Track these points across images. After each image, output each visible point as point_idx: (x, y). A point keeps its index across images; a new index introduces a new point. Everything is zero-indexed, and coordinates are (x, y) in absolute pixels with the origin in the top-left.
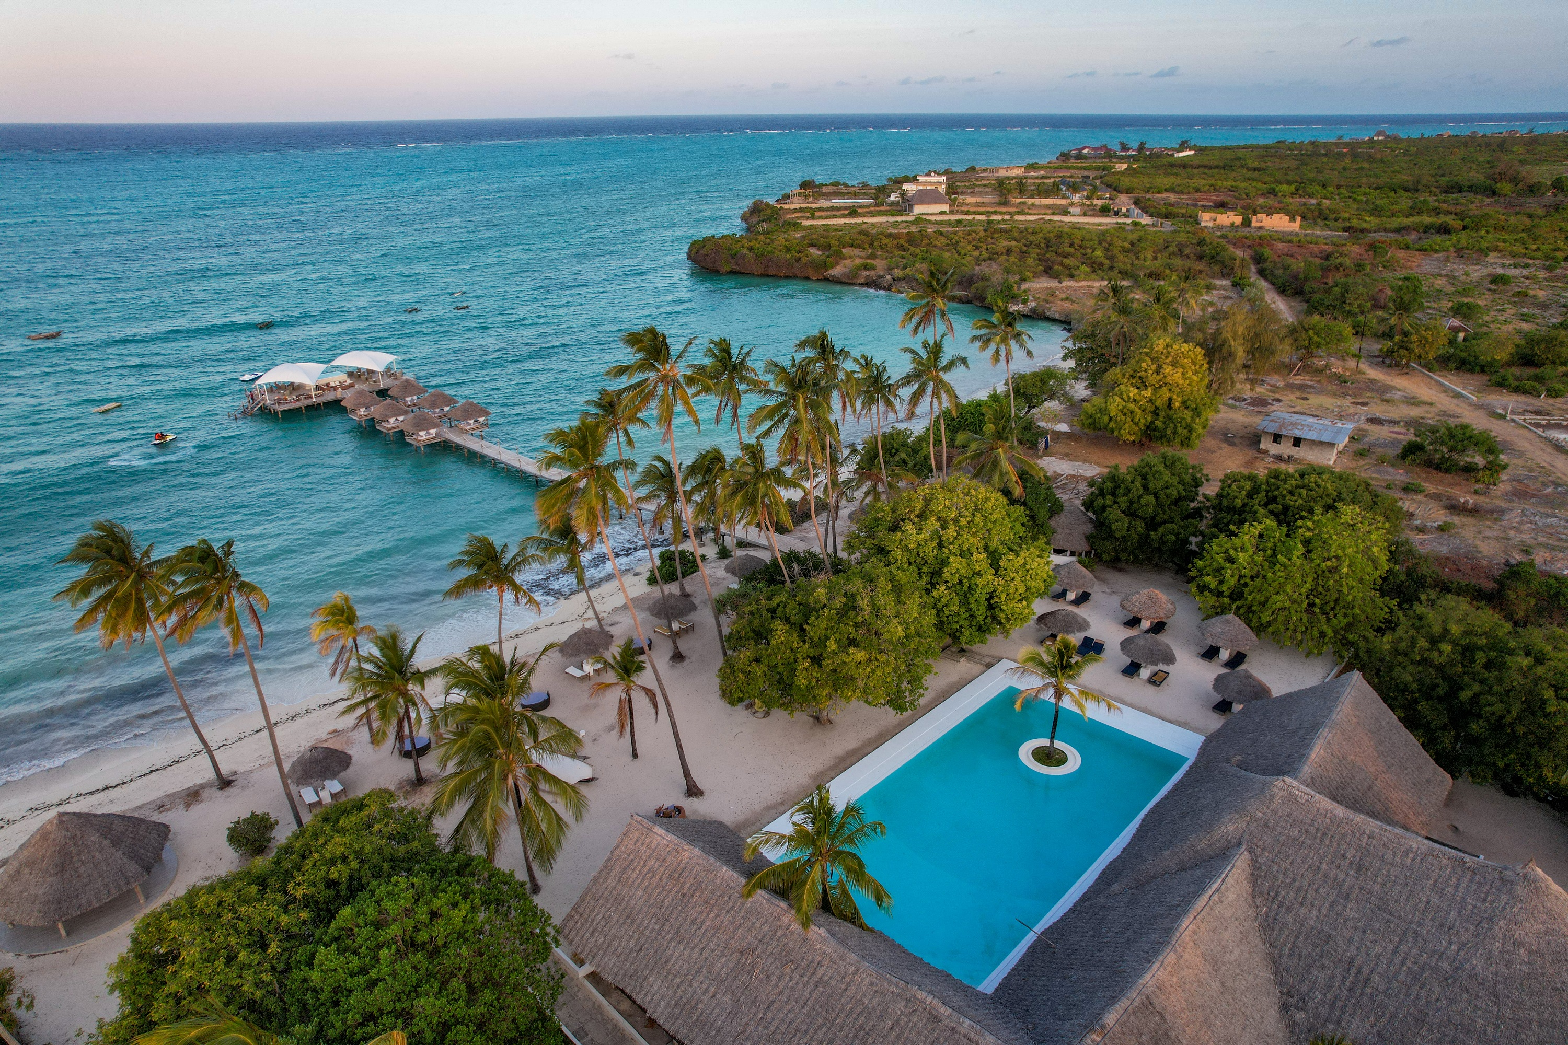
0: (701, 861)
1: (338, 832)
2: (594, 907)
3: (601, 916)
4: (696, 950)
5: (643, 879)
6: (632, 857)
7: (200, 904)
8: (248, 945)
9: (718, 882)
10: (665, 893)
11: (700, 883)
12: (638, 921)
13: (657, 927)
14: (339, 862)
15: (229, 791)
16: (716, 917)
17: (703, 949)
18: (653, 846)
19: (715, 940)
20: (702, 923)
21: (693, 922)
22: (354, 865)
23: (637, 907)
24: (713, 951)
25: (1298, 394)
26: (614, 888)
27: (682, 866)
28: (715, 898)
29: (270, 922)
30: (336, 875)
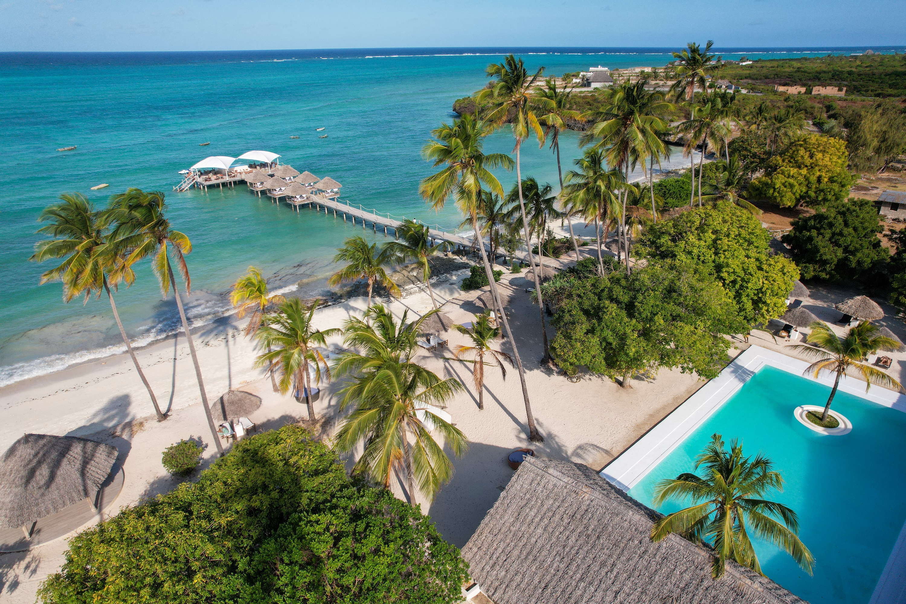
0: (603, 503)
1: (258, 462)
2: (493, 541)
3: (500, 550)
4: (609, 593)
5: (542, 519)
6: (528, 496)
7: (128, 528)
8: (174, 574)
9: (626, 525)
10: (567, 533)
11: (605, 527)
12: (541, 558)
13: (562, 566)
14: (260, 490)
15: (164, 423)
16: (628, 560)
17: (617, 593)
18: (550, 486)
19: (630, 584)
20: (614, 565)
21: (603, 564)
22: (275, 494)
23: (539, 545)
24: (628, 595)
25: (888, 184)
26: (513, 525)
27: (584, 507)
28: (624, 541)
29: (195, 548)
30: (258, 504)
